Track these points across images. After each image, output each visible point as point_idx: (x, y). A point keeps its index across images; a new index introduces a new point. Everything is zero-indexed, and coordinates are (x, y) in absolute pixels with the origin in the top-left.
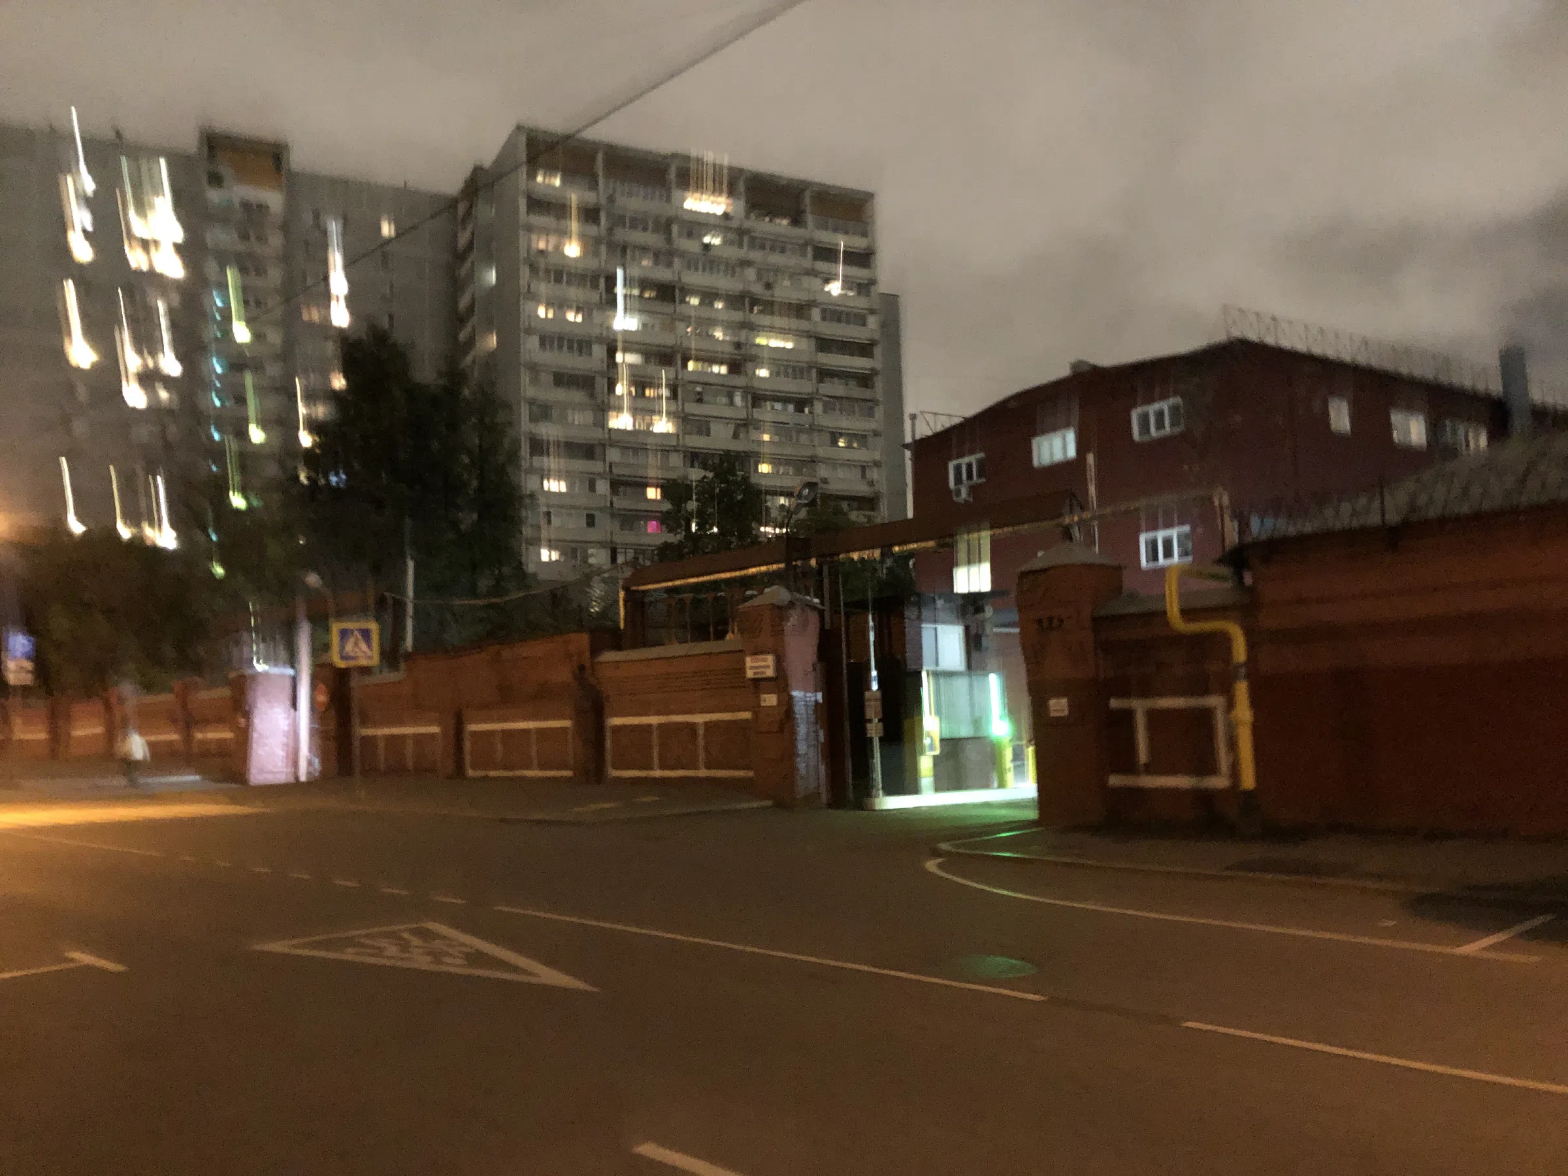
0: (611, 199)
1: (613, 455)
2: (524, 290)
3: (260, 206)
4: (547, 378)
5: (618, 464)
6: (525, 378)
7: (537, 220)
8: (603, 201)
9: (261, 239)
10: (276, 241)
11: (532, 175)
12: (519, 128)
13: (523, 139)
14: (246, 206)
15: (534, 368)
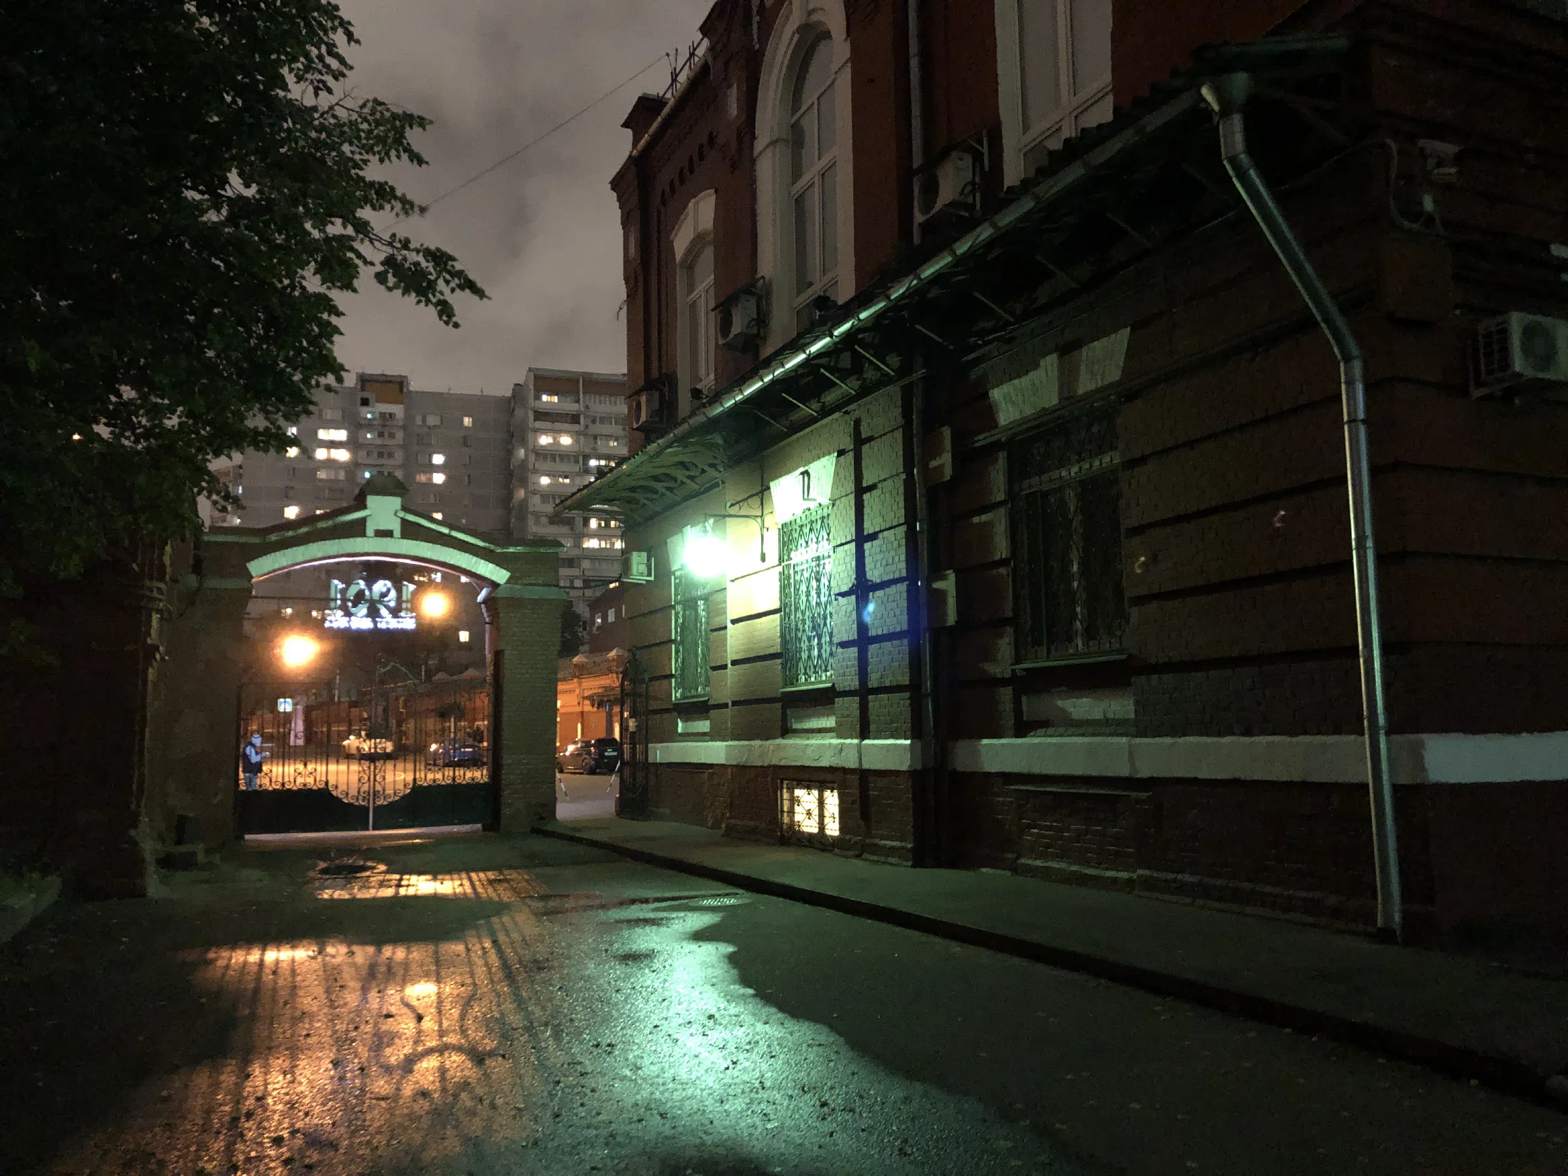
0: (587, 407)
1: (586, 564)
2: (531, 467)
3: (390, 415)
4: (544, 520)
5: (589, 570)
6: (531, 520)
7: (538, 424)
8: (582, 409)
9: (392, 436)
10: (400, 435)
11: (538, 398)
12: (530, 370)
13: (531, 376)
14: (382, 415)
15: (537, 515)
